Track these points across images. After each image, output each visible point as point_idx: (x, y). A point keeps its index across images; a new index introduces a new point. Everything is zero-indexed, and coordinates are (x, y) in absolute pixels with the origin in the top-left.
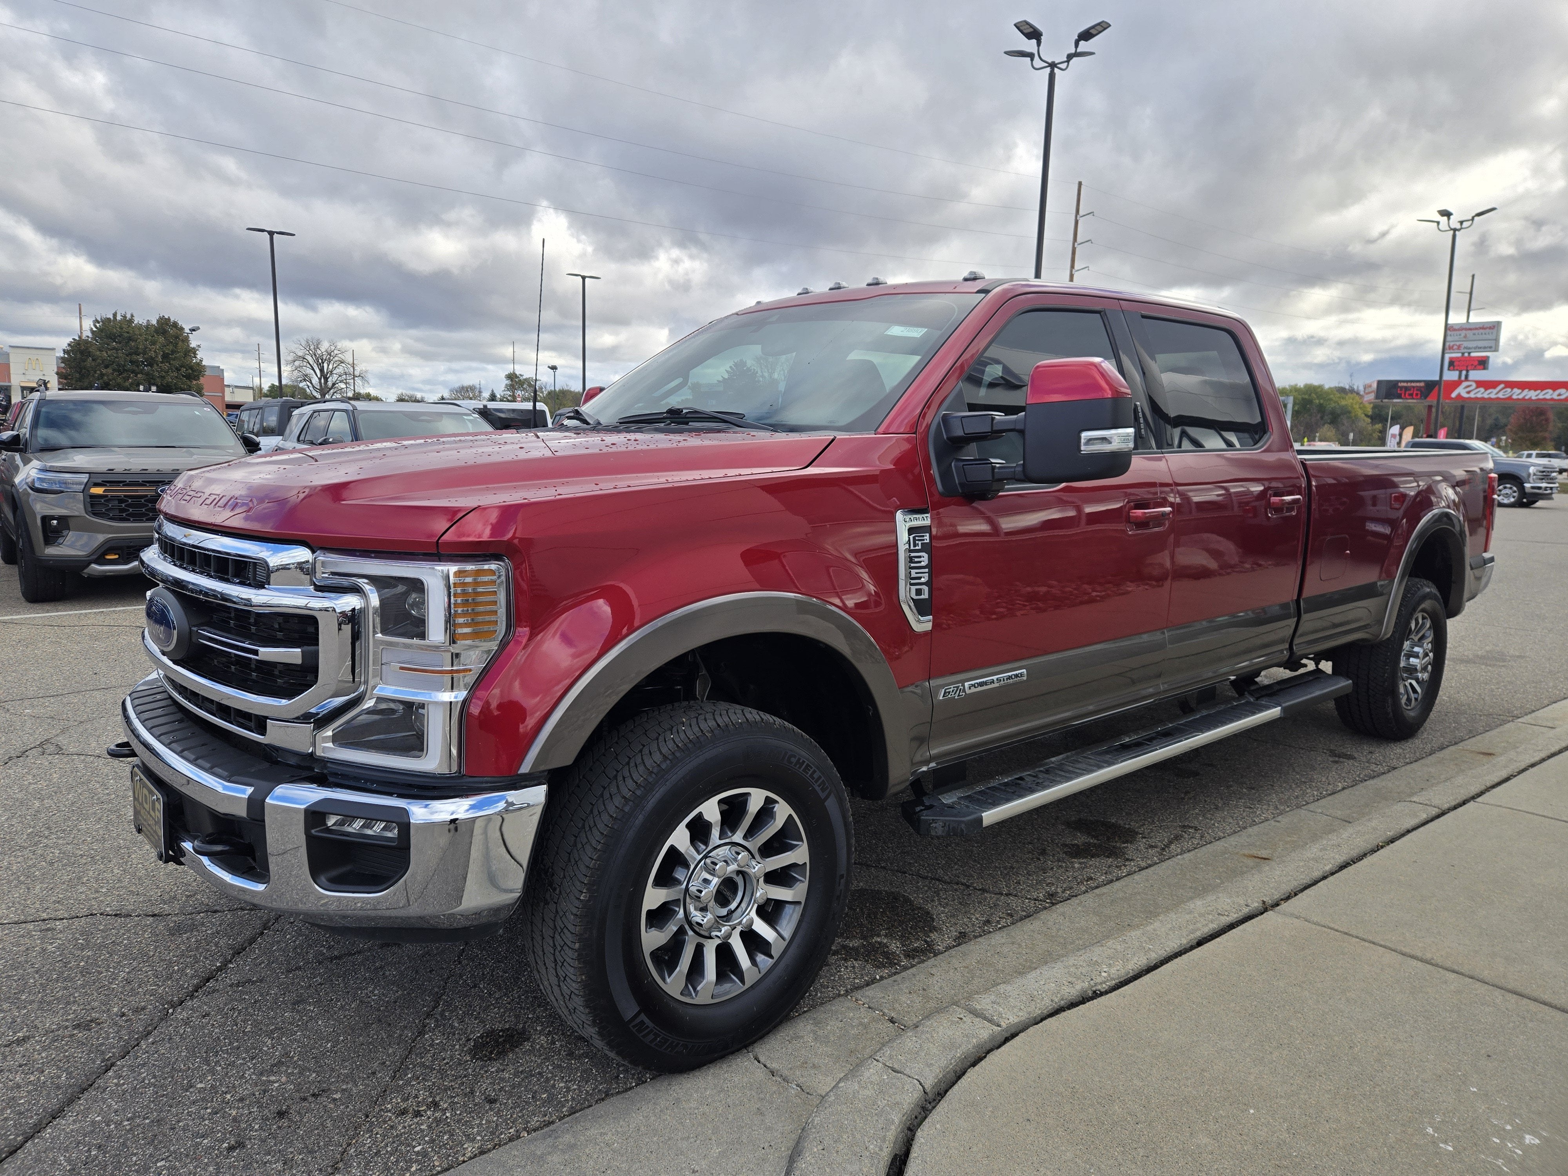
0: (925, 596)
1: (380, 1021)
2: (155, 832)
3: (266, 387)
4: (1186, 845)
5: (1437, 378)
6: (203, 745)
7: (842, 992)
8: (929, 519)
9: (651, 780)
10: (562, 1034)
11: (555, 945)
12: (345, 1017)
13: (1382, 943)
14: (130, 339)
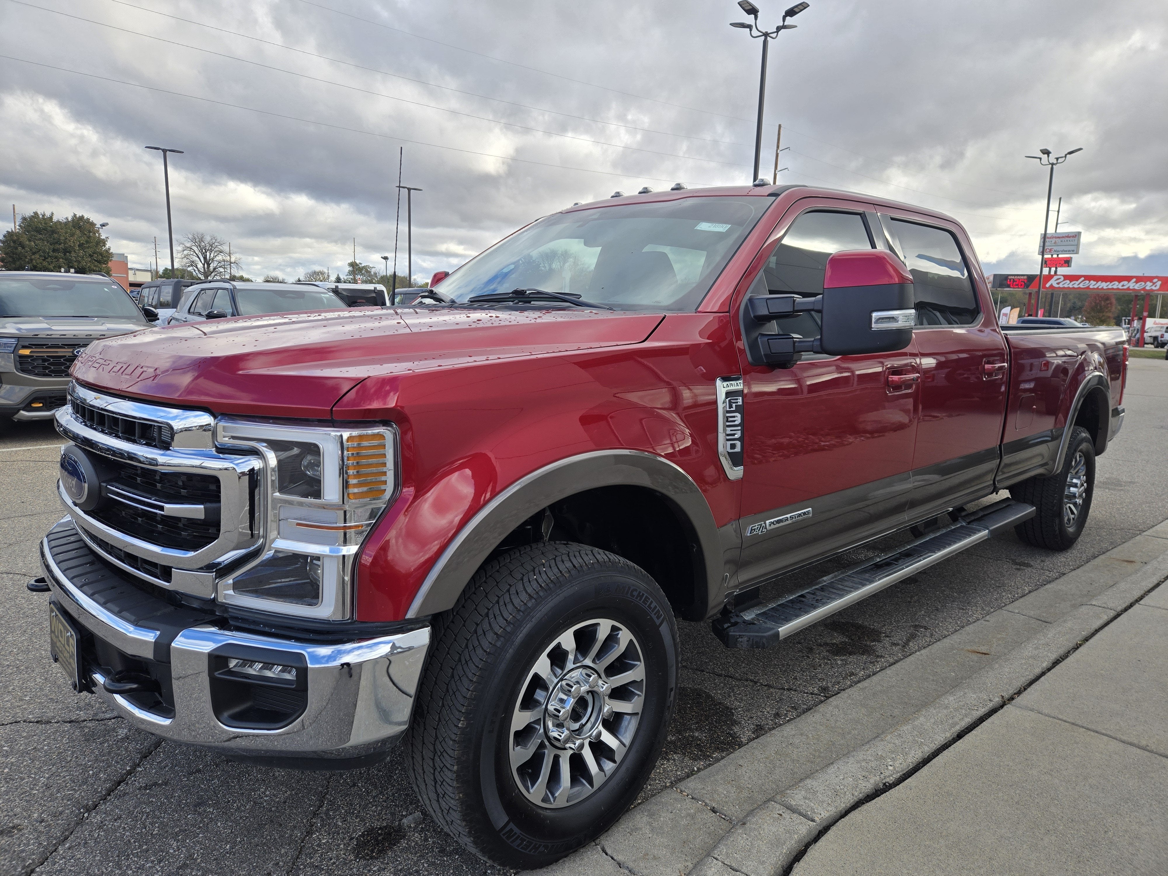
0: (738, 449)
1: (272, 821)
2: (70, 664)
3: (161, 270)
4: (922, 642)
5: (1039, 273)
6: (113, 588)
7: (668, 784)
8: (742, 385)
9: (519, 617)
10: (434, 831)
11: (434, 766)
12: (241, 818)
13: (1104, 732)
14: (53, 232)
